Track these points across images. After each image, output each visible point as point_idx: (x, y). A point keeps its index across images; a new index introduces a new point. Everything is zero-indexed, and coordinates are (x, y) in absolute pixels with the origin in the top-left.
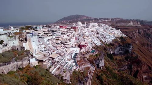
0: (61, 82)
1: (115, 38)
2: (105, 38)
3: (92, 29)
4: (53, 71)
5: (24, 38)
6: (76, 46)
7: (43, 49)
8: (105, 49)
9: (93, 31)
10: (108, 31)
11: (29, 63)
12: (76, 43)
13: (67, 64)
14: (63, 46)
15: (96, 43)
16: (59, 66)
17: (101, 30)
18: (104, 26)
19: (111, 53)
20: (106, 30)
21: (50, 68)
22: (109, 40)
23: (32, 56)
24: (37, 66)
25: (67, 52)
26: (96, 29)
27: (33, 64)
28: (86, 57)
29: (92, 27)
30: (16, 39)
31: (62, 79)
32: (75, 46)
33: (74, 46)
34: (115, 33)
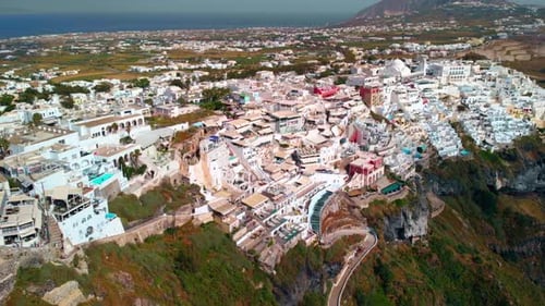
0: (252, 267)
1: (527, 132)
2: (488, 128)
3: (445, 91)
4: (243, 239)
5: (195, 151)
6: (336, 168)
7: (237, 178)
8: (472, 172)
9: (446, 98)
10: (507, 101)
11: (193, 218)
12: (339, 159)
13: (282, 225)
14: (295, 167)
15: (438, 147)
16: (260, 227)
17: (481, 96)
18: (498, 80)
19: (499, 185)
20: (502, 94)
21: (236, 230)
22: (502, 139)
23: (203, 201)
24: (208, 223)
25: (300, 187)
26: (460, 88)
27: (201, 219)
28: (357, 204)
29: (448, 78)
30: (176, 156)
31: (256, 261)
32: (333, 168)
33: (328, 167)
34: (534, 114)
